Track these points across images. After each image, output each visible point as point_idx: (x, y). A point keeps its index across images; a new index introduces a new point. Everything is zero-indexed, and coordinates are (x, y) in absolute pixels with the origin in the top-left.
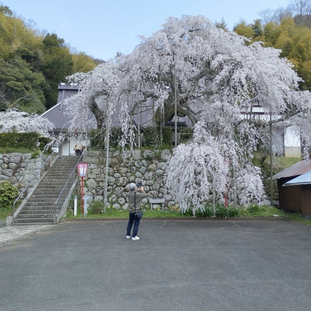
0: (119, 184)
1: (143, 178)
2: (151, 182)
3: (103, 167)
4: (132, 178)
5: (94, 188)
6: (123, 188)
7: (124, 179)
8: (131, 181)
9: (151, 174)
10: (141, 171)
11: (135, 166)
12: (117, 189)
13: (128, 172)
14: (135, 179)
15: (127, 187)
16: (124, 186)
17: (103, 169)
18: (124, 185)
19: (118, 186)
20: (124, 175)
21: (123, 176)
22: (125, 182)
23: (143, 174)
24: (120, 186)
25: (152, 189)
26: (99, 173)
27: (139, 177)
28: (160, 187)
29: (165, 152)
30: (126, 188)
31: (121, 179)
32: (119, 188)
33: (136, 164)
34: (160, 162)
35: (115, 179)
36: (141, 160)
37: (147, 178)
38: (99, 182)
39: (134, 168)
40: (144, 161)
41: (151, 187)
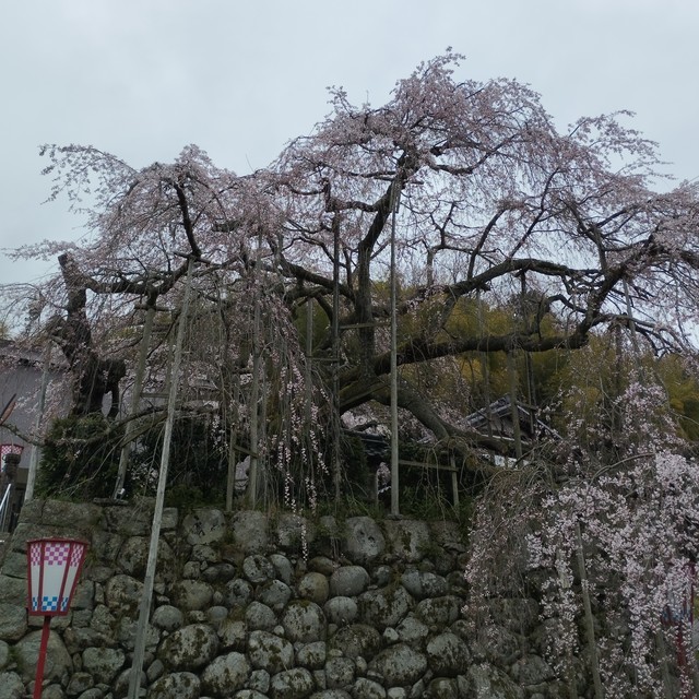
0: (177, 659)
1: (280, 630)
2: (317, 649)
3: (103, 576)
4: (235, 631)
5: (56, 680)
6: (195, 681)
7: (200, 633)
8: (230, 643)
9: (312, 614)
10: (271, 598)
11: (245, 578)
12: (168, 682)
13: (212, 602)
14: (247, 637)
15: (216, 670)
16: (200, 670)
17: (104, 583)
18: (200, 660)
19: (170, 668)
20: (199, 615)
21: (193, 621)
22: (205, 647)
23: (280, 615)
24: (181, 668)
25: (322, 684)
26: (87, 603)
27: (263, 628)
28: (357, 674)
29: (359, 527)
30: (208, 677)
31: (187, 634)
32: (177, 676)
33: (249, 567)
34: (343, 564)
35: (156, 632)
36: (269, 554)
37: (296, 632)
38: (84, 645)
39: (244, 586)
40: (280, 559)
41: (319, 673)
